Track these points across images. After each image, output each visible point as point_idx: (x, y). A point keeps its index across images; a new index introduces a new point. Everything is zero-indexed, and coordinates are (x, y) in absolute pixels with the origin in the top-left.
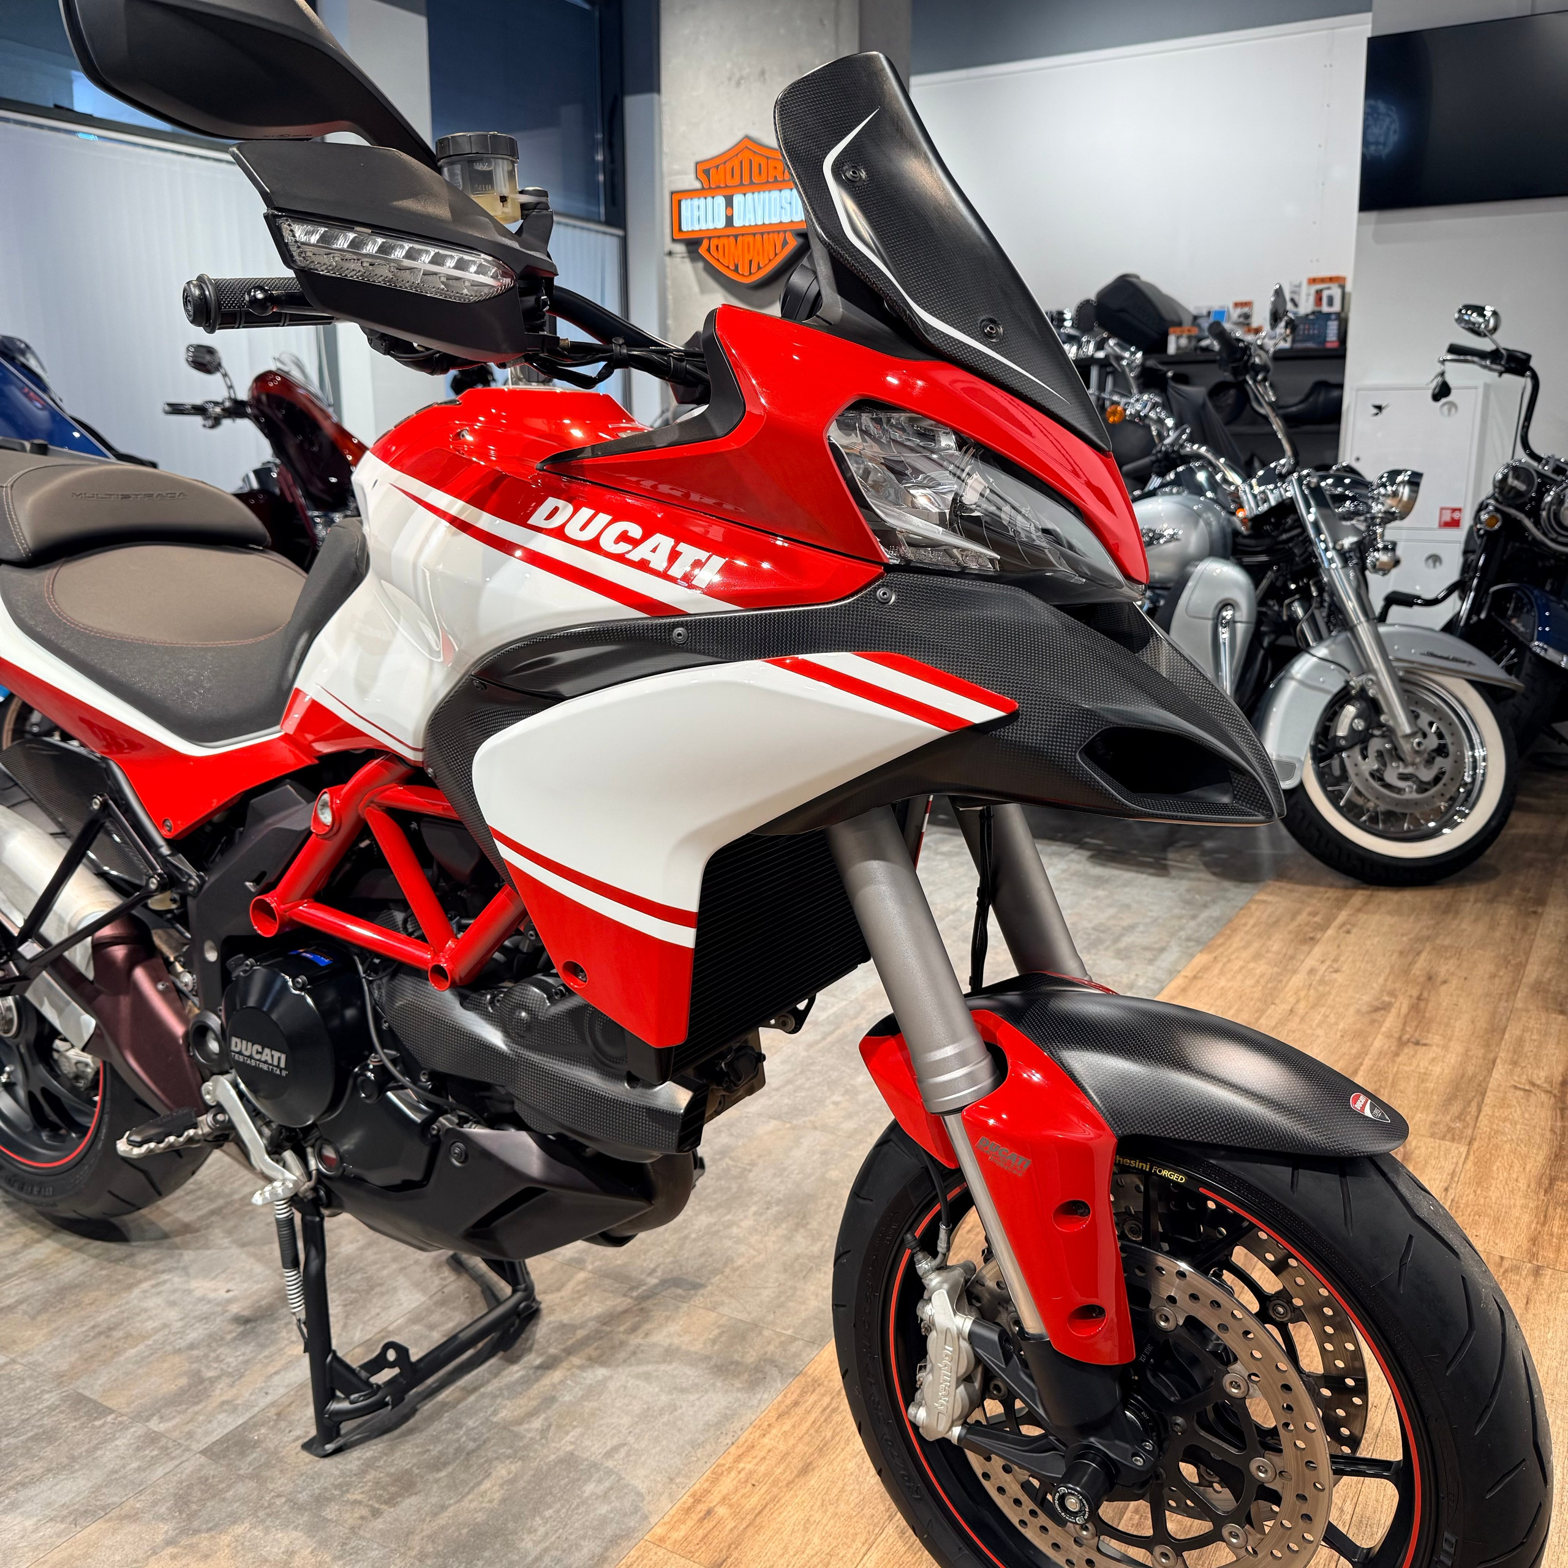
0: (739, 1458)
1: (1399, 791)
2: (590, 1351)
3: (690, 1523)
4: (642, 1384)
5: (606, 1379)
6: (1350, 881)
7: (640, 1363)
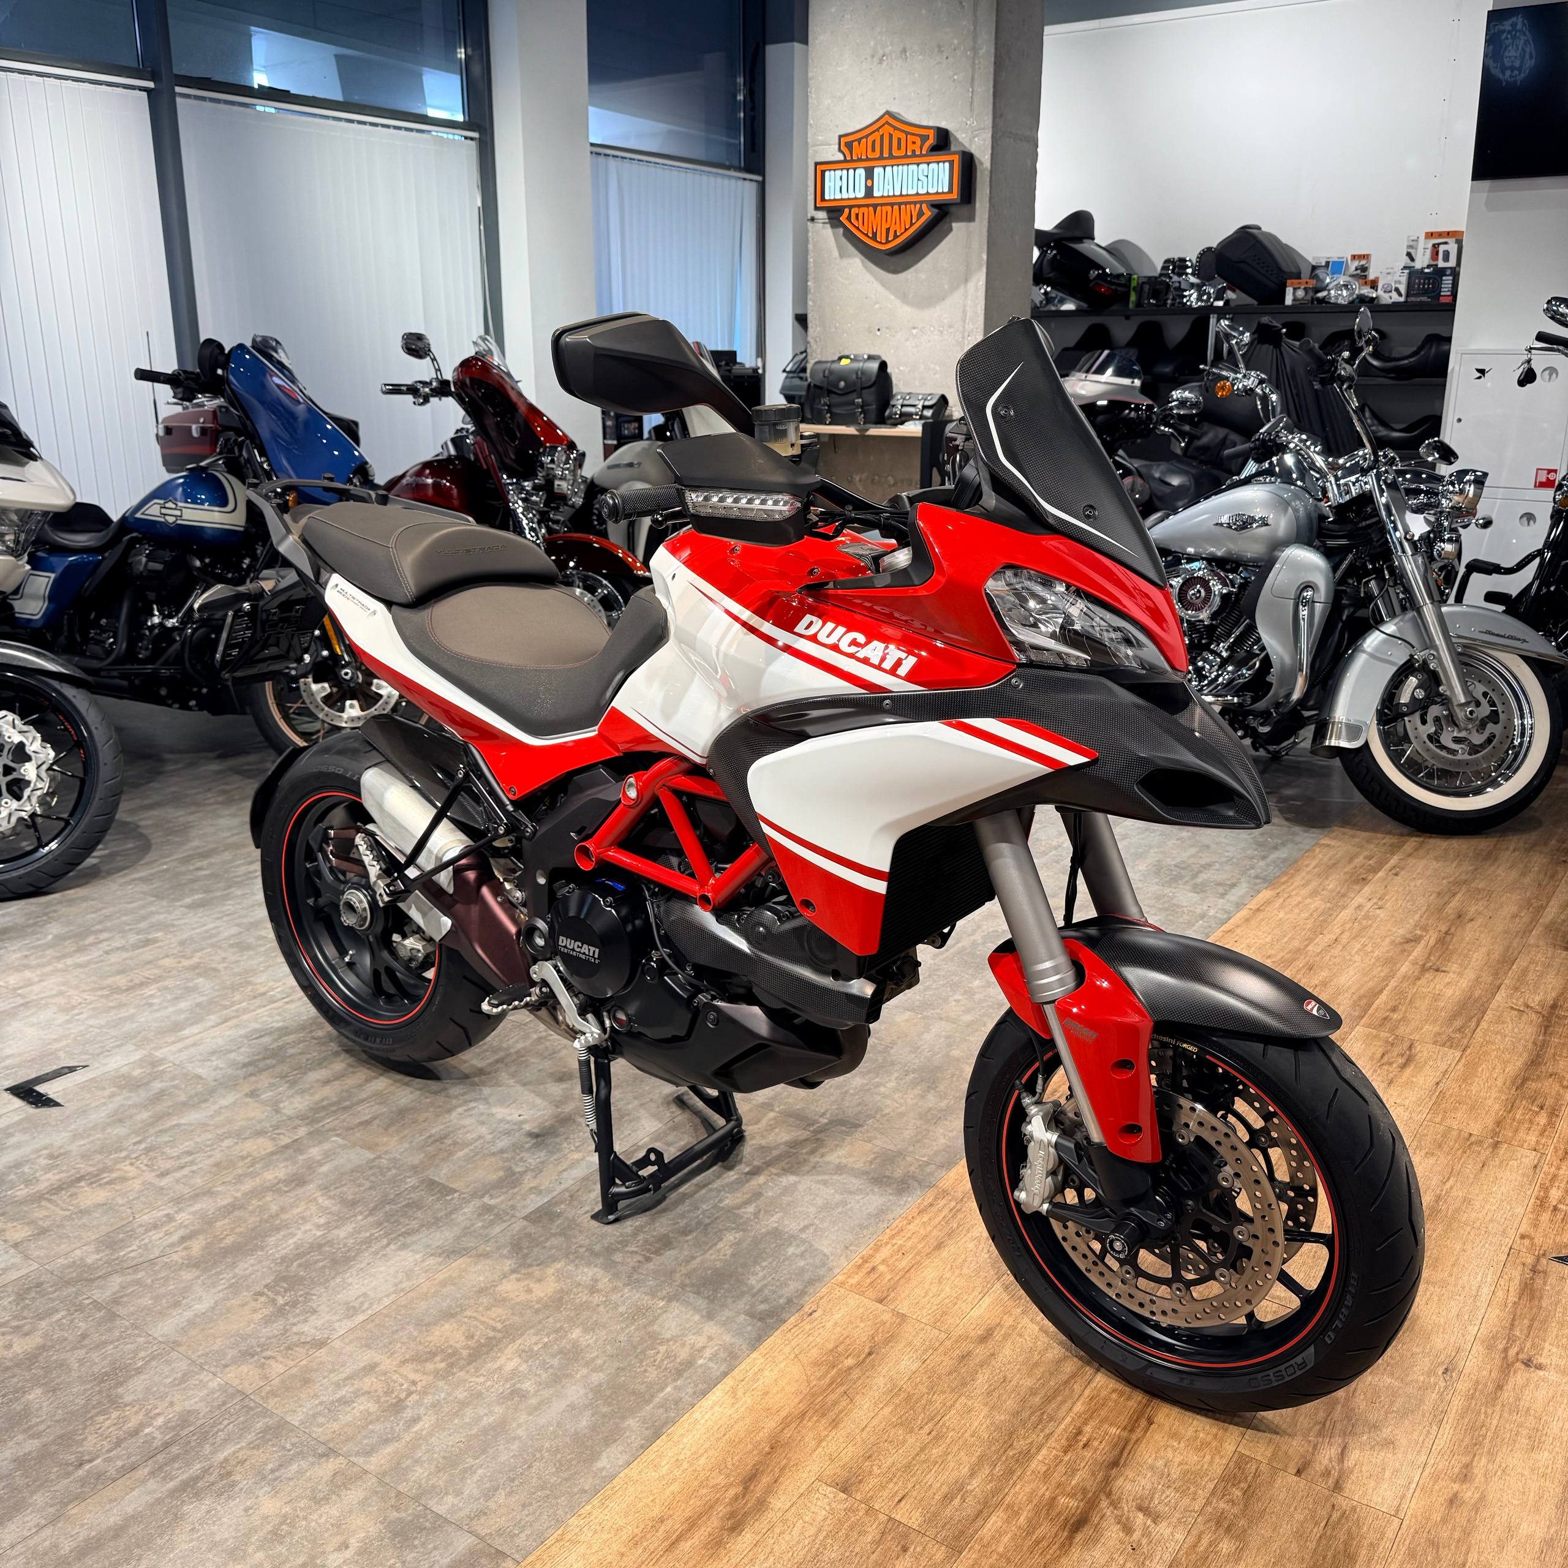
0: (892, 1237)
1: (1453, 752)
2: (783, 1164)
3: (861, 1274)
4: (822, 1187)
5: (796, 1184)
6: (1406, 829)
7: (819, 1174)
